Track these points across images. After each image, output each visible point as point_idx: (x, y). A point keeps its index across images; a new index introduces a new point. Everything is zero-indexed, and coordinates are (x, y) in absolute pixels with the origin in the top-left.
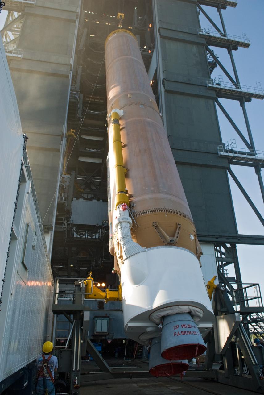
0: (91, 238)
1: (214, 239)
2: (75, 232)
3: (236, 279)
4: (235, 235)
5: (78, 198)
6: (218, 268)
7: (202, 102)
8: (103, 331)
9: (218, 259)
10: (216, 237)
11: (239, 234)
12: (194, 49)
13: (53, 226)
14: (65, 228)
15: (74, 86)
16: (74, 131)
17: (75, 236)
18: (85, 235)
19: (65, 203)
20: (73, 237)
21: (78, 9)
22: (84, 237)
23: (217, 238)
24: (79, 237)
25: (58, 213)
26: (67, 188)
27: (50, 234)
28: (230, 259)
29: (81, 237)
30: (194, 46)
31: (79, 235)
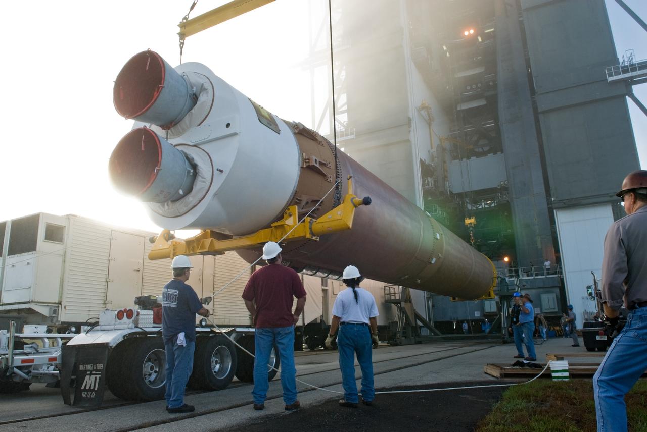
0: (488, 207)
2: (469, 204)
8: (493, 311)
17: (469, 209)
18: (482, 205)
22: (480, 207)
24: (475, 208)
29: (477, 208)
31: (474, 206)
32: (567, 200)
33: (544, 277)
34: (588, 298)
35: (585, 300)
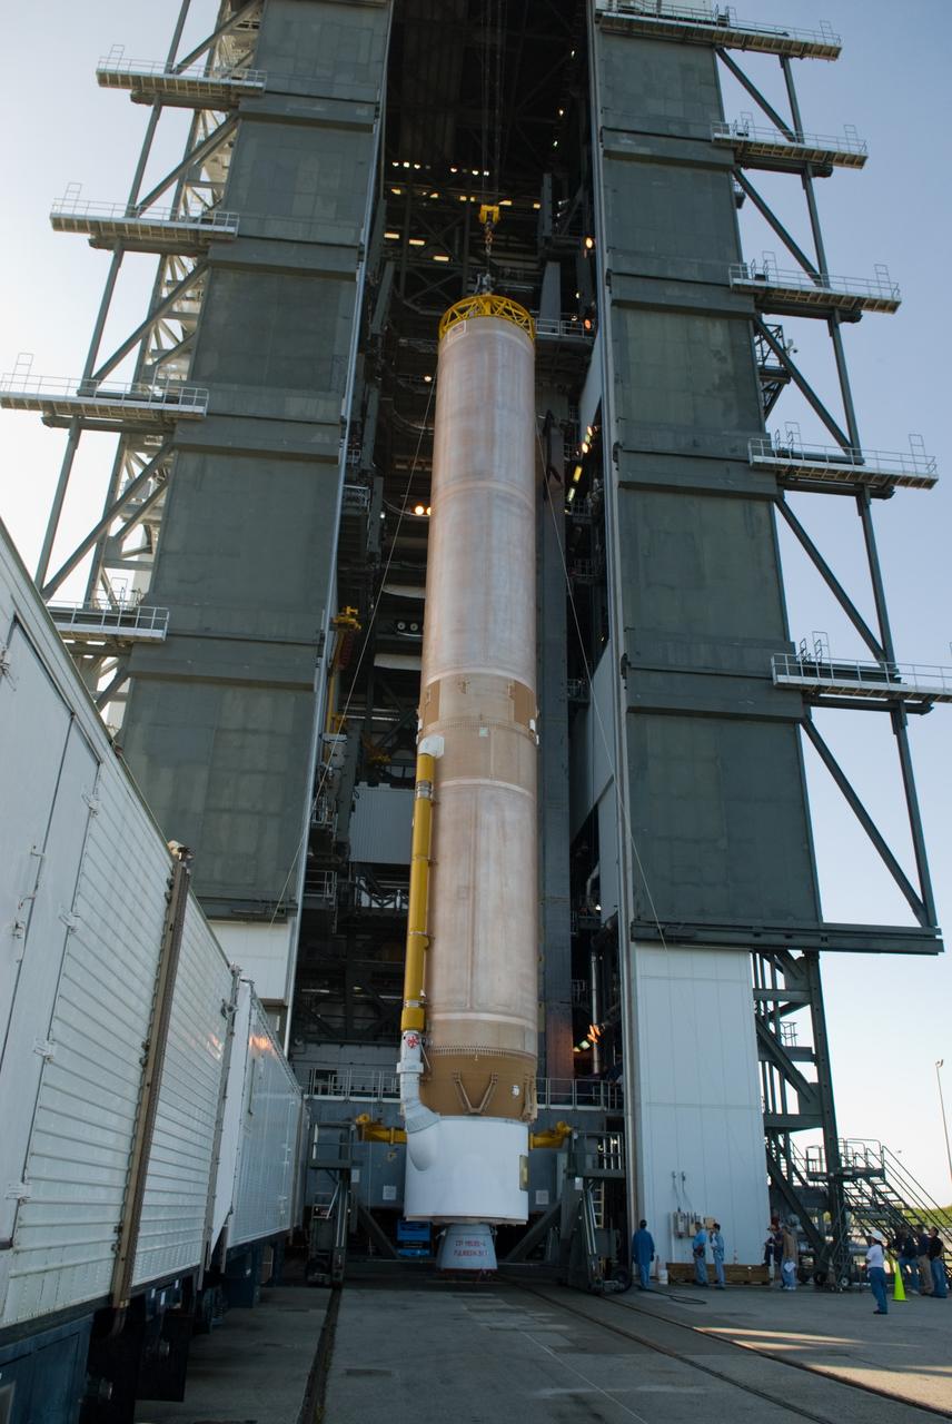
1: (748, 938)
2: (366, 891)
3: (814, 1052)
4: (812, 925)
5: (373, 784)
6: (761, 1022)
7: (734, 509)
9: (760, 995)
10: (754, 930)
11: (825, 921)
12: (717, 333)
13: (297, 905)
14: (331, 899)
15: (357, 454)
16: (356, 611)
17: (363, 905)
18: (395, 900)
19: (330, 826)
20: (360, 908)
21: (363, 230)
22: (391, 906)
23: (757, 935)
24: (377, 906)
25: (311, 854)
26: (338, 773)
27: (290, 925)
28: (797, 993)
29: (382, 905)
30: (718, 324)
31: (375, 899)
32: (668, 924)
34: (684, 1179)
35: (678, 1180)
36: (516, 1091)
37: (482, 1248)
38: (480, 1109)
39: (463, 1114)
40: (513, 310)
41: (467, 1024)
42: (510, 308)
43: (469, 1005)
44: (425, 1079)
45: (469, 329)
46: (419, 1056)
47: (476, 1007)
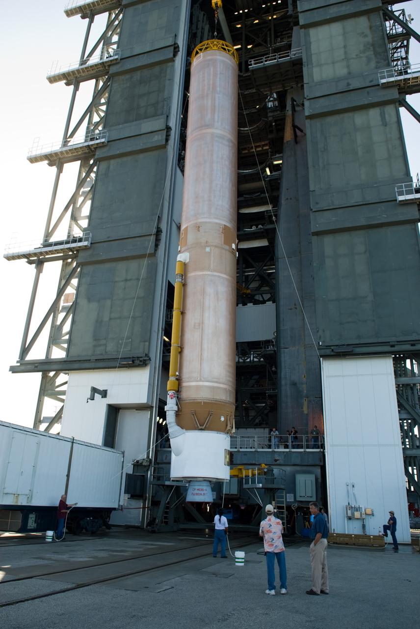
0: (258, 360)
1: (387, 348)
10: (391, 344)
18: (250, 358)
22: (248, 360)
23: (392, 346)
24: (242, 361)
29: (244, 360)
31: (241, 358)
32: (337, 346)
33: (302, 450)
34: (353, 486)
35: (350, 487)
36: (223, 419)
37: (205, 492)
38: (204, 427)
39: (196, 430)
40: (226, 48)
41: (197, 387)
42: (225, 47)
43: (199, 379)
44: (178, 414)
45: (204, 57)
46: (175, 402)
47: (202, 379)
